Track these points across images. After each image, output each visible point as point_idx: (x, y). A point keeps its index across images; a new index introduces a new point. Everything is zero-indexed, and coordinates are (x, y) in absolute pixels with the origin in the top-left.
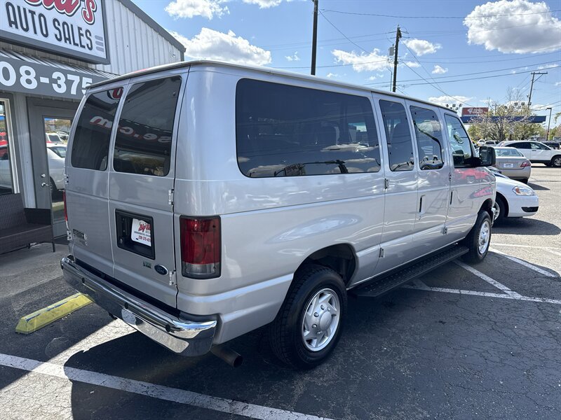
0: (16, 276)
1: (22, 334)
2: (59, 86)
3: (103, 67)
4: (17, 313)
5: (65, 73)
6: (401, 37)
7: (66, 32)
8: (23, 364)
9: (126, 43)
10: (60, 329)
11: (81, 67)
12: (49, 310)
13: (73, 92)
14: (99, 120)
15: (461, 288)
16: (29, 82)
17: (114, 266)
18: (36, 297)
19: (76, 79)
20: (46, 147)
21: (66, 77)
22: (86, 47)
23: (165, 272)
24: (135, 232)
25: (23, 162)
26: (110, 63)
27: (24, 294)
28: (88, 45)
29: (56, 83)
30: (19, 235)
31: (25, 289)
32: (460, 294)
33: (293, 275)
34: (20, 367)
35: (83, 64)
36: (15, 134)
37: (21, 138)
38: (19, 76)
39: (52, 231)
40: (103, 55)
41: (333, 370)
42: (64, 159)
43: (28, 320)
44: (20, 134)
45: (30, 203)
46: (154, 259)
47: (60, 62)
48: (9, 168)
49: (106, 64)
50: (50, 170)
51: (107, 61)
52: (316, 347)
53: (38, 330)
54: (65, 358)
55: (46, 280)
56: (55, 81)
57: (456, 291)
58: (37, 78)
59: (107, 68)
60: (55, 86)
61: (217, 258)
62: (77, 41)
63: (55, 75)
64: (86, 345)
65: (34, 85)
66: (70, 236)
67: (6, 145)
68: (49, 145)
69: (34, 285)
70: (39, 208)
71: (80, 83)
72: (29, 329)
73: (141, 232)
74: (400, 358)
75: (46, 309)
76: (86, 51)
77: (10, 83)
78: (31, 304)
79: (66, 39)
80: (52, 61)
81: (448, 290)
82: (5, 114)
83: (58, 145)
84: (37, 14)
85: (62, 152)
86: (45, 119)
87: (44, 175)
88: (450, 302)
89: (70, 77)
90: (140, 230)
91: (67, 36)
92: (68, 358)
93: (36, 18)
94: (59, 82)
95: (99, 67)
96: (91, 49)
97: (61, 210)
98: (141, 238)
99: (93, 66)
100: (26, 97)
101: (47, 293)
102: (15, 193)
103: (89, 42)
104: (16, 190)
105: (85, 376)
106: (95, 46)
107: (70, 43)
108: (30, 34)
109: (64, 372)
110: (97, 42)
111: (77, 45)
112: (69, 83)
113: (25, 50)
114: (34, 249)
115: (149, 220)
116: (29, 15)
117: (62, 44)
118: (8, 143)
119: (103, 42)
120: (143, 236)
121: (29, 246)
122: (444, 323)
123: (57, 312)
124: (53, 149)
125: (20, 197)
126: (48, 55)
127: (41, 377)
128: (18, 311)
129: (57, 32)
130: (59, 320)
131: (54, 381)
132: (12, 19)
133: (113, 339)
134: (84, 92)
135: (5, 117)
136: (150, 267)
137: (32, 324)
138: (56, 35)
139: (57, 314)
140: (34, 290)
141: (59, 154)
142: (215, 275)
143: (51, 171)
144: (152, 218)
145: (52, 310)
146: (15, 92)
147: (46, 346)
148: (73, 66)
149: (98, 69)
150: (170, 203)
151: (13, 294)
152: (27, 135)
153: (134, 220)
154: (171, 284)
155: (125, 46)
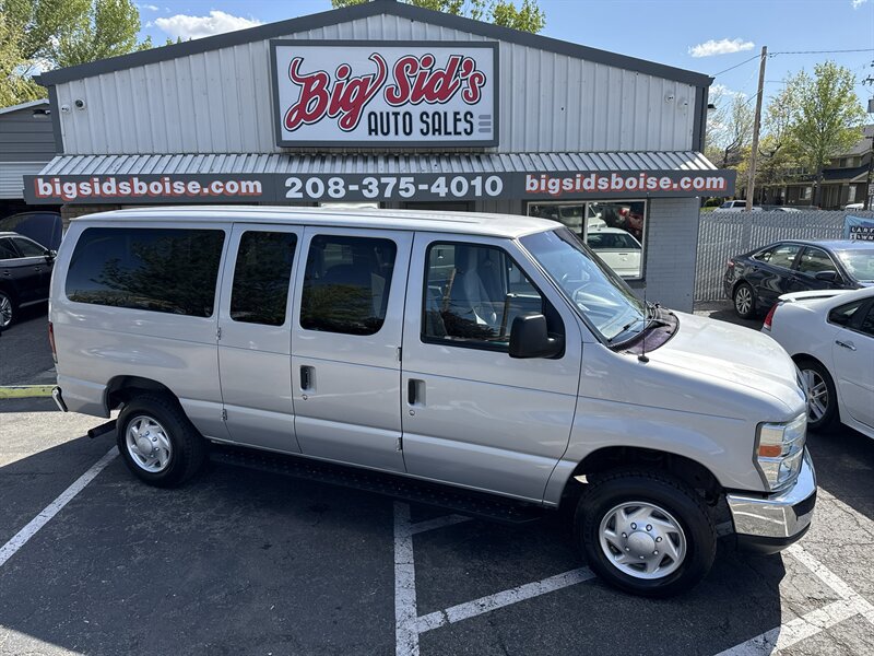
2: (371, 191)
7: (436, 123)
9: (560, 105)
13: (388, 194)
19: (392, 181)
29: (367, 188)
38: (327, 187)
40: (488, 137)
58: (346, 187)
60: (365, 192)
63: (366, 181)
65: (341, 194)
71: (397, 185)
76: (463, 137)
84: (402, 114)
89: (384, 180)
91: (437, 127)
93: (400, 118)
94: (370, 187)
106: (476, 128)
108: (391, 137)
110: (480, 123)
112: (382, 187)
116: (392, 118)
119: (492, 120)
129: (424, 126)
132: (373, 127)
138: (422, 130)
155: (557, 110)
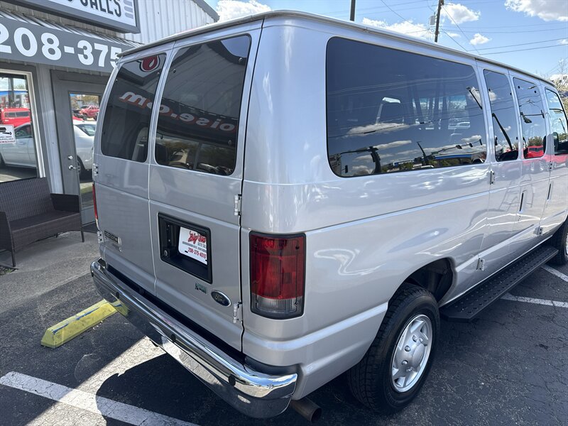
0: (42, 271)
1: (48, 348)
2: (86, 57)
3: (133, 37)
4: (43, 319)
5: (92, 42)
6: (443, 4)
8: (49, 391)
9: (157, 10)
10: (90, 343)
11: (108, 36)
12: (78, 319)
13: (101, 63)
14: (130, 96)
15: (553, 299)
16: (52, 51)
17: (156, 282)
18: (64, 298)
19: (104, 49)
20: (72, 125)
21: (93, 47)
22: (114, 13)
23: (226, 303)
24: (184, 243)
25: (49, 143)
26: (140, 32)
27: (50, 294)
28: (116, 11)
29: (83, 53)
30: (45, 225)
31: (52, 288)
32: (554, 307)
33: (387, 303)
34: (46, 395)
35: (112, 33)
36: (39, 112)
37: (45, 117)
38: (40, 45)
39: (81, 220)
40: (132, 22)
41: (424, 414)
42: (92, 138)
43: (55, 332)
44: (44, 111)
45: (57, 188)
46: (211, 283)
47: (86, 31)
48: (33, 146)
49: (135, 33)
50: (77, 149)
51: (136, 30)
52: (405, 386)
53: (66, 343)
54: (97, 383)
55: (74, 277)
56: (81, 51)
57: (548, 303)
58: (61, 48)
59: (137, 37)
60: (81, 57)
61: (300, 290)
62: (104, 6)
63: (81, 44)
64: (122, 365)
65: (57, 56)
66: (101, 237)
67: (29, 123)
68: (76, 122)
69: (62, 283)
70: (66, 193)
71: (109, 54)
72: (56, 342)
73: (192, 243)
74: (505, 398)
75: (74, 317)
76: (114, 17)
77: (31, 53)
78: (58, 307)
79: (92, 4)
80: (78, 28)
81: (537, 301)
82: (27, 88)
83: (86, 122)
85: (90, 130)
86: (71, 95)
87: (71, 157)
88: (544, 318)
89: (97, 46)
90: (190, 240)
91: (94, 1)
92: (101, 383)
94: (86, 52)
95: (128, 36)
96: (119, 15)
97: (90, 193)
98: (192, 251)
99: (122, 35)
100: (50, 70)
101: (76, 293)
102: (41, 177)
103: (117, 8)
104: (42, 174)
105: (121, 411)
106: (123, 12)
107: (97, 8)
109: (95, 405)
110: (126, 8)
111: (104, 11)
112: (96, 54)
113: (48, 16)
114: (62, 238)
115: (205, 233)
117: (88, 9)
118: (32, 120)
119: (133, 7)
120: (194, 249)
121: (57, 235)
122: (546, 348)
123: (87, 321)
124: (80, 126)
125: (46, 181)
126: (73, 22)
127: (70, 409)
128: (44, 316)
130: (89, 330)
131: (85, 418)
133: (151, 358)
134: (113, 64)
135: (28, 92)
136: (204, 291)
137: (59, 336)
138: (81, 1)
139: (88, 323)
140: (62, 289)
141: (87, 133)
142: (296, 313)
143: (79, 150)
144: (209, 229)
145: (82, 319)
146: (38, 64)
147: (75, 365)
148: (100, 34)
149: (127, 38)
150: (236, 214)
151: (40, 294)
152: (51, 112)
153: (181, 228)
154: (235, 322)
155: (156, 13)
